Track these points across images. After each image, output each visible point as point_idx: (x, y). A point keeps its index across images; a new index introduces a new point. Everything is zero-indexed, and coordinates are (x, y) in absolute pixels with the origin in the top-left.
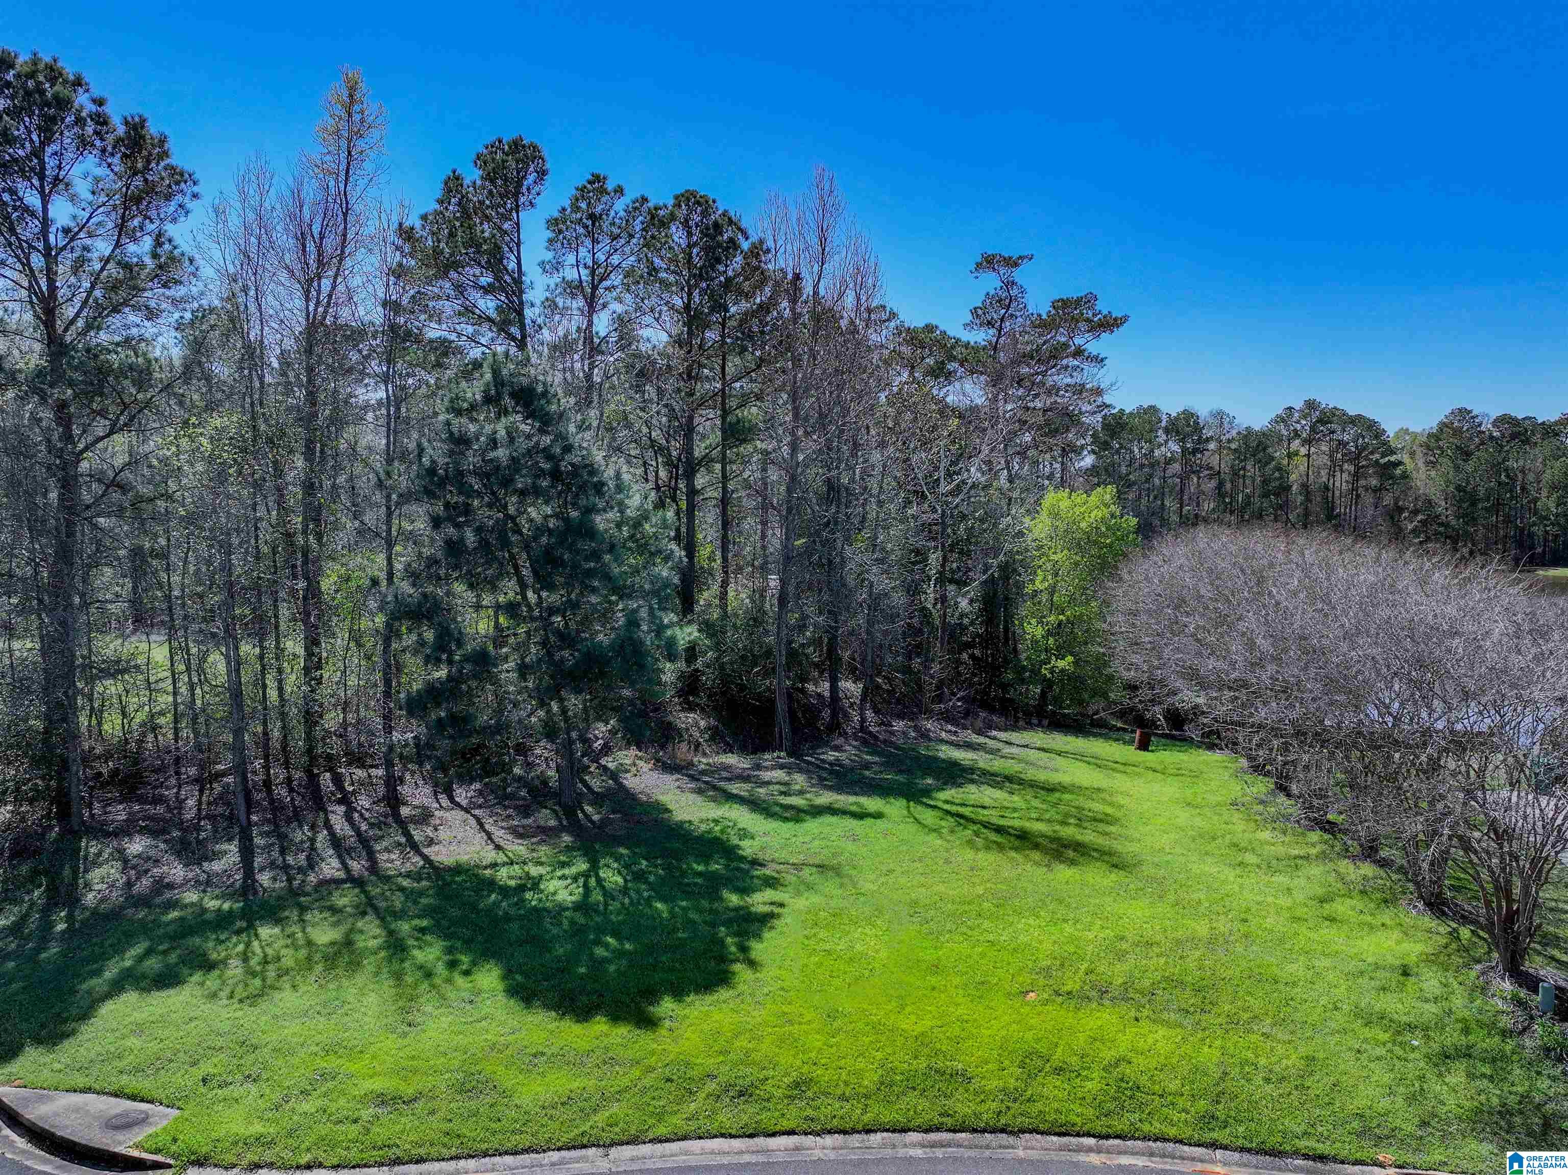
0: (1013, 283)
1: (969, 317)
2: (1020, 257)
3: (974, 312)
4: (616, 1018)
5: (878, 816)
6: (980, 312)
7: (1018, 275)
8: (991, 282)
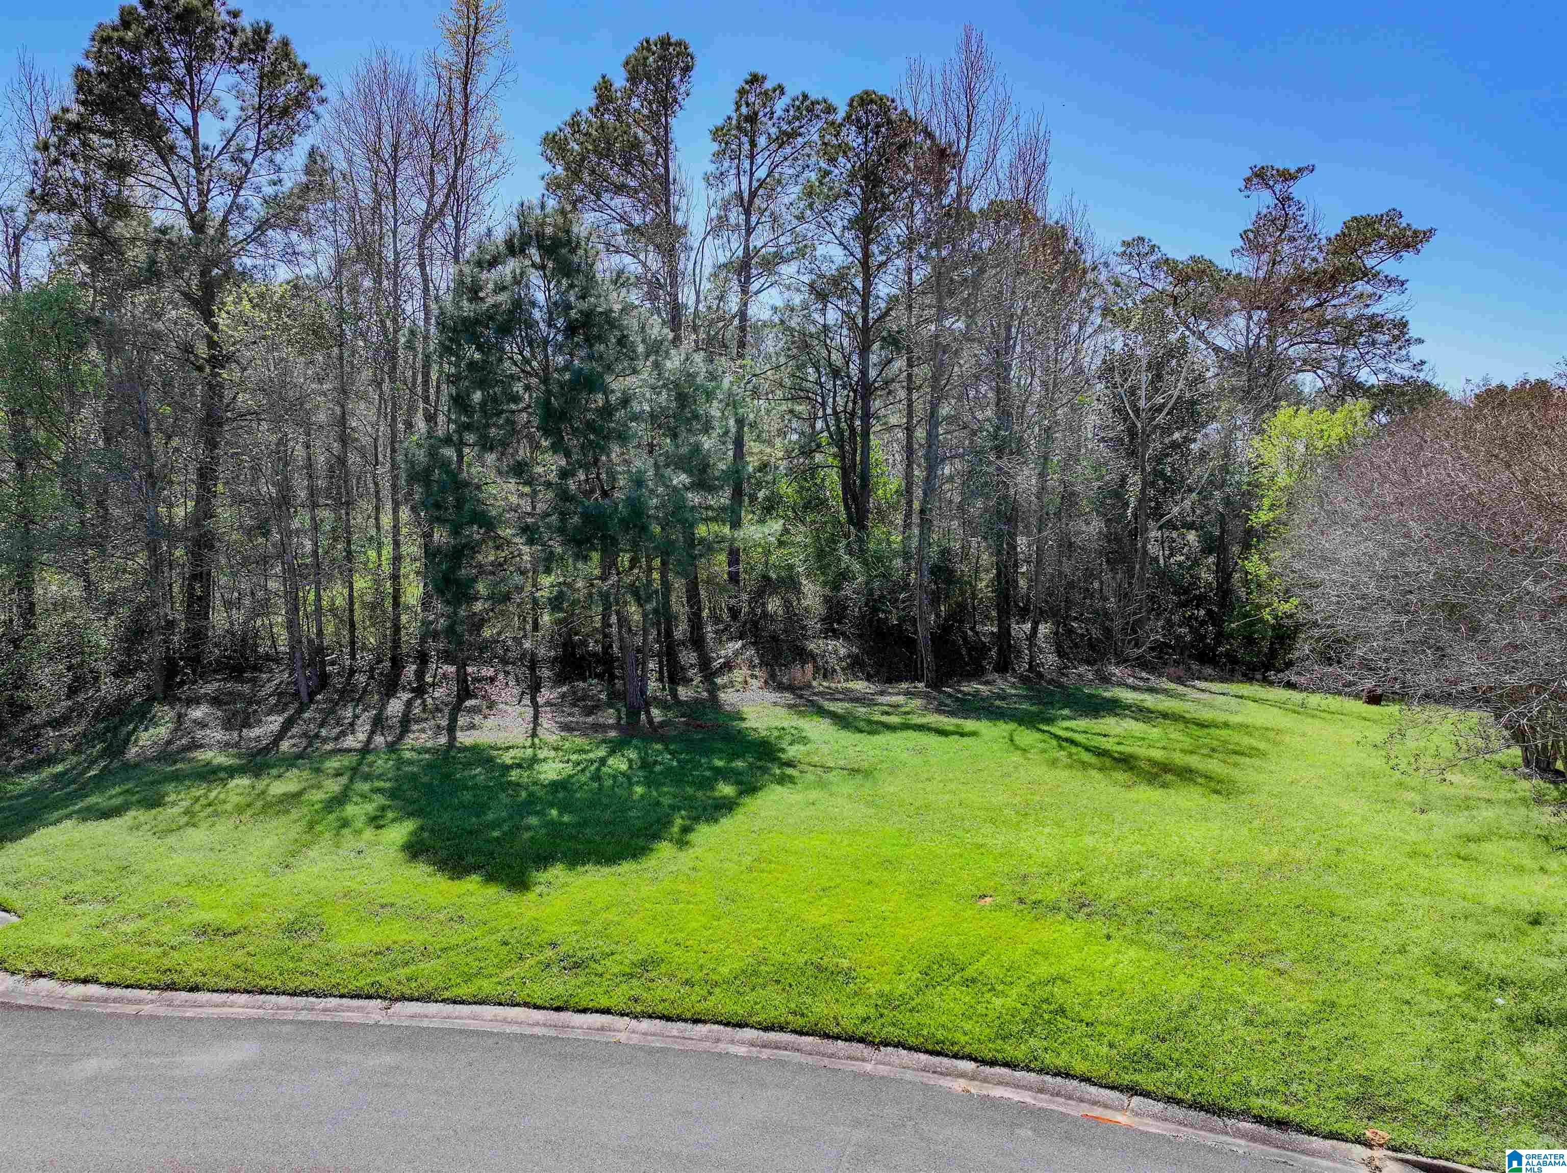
0: (1289, 199)
1: (1239, 243)
2: (1300, 170)
3: (1244, 235)
4: (490, 878)
5: (973, 734)
6: (1251, 236)
7: (1297, 190)
8: (1264, 199)
